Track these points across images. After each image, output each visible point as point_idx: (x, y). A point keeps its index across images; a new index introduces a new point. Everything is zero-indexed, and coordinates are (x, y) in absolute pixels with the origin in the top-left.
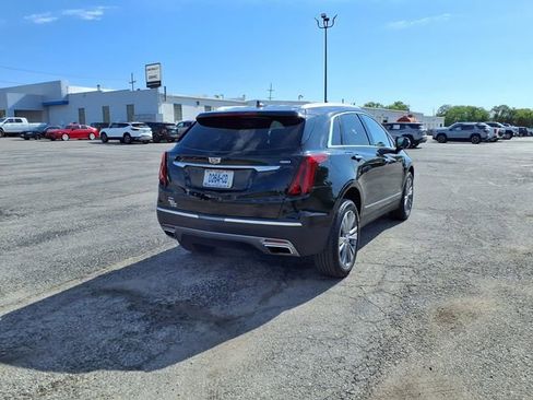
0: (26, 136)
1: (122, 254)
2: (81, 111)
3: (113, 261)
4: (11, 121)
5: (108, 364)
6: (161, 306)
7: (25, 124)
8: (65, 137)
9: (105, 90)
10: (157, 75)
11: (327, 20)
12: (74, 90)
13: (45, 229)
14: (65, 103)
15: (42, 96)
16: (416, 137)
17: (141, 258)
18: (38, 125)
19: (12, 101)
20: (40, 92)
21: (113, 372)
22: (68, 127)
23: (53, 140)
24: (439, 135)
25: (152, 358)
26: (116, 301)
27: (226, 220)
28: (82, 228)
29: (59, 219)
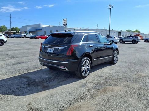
0: (31, 38)
1: (34, 68)
2: (45, 32)
3: (30, 70)
4: (28, 34)
5: (12, 94)
6: (34, 81)
7: (31, 35)
8: (40, 38)
9: (51, 26)
10: (66, 22)
11: (111, 6)
12: (44, 26)
13: (20, 61)
14: (41, 29)
15: (36, 28)
16: (137, 40)
17: (37, 70)
18: (34, 35)
19: (29, 29)
20: (35, 27)
21: (12, 96)
22: (41, 36)
23: (37, 39)
24: (146, 40)
25: (23, 93)
26: (25, 79)
27: (51, 61)
28: (29, 61)
29: (25, 59)
